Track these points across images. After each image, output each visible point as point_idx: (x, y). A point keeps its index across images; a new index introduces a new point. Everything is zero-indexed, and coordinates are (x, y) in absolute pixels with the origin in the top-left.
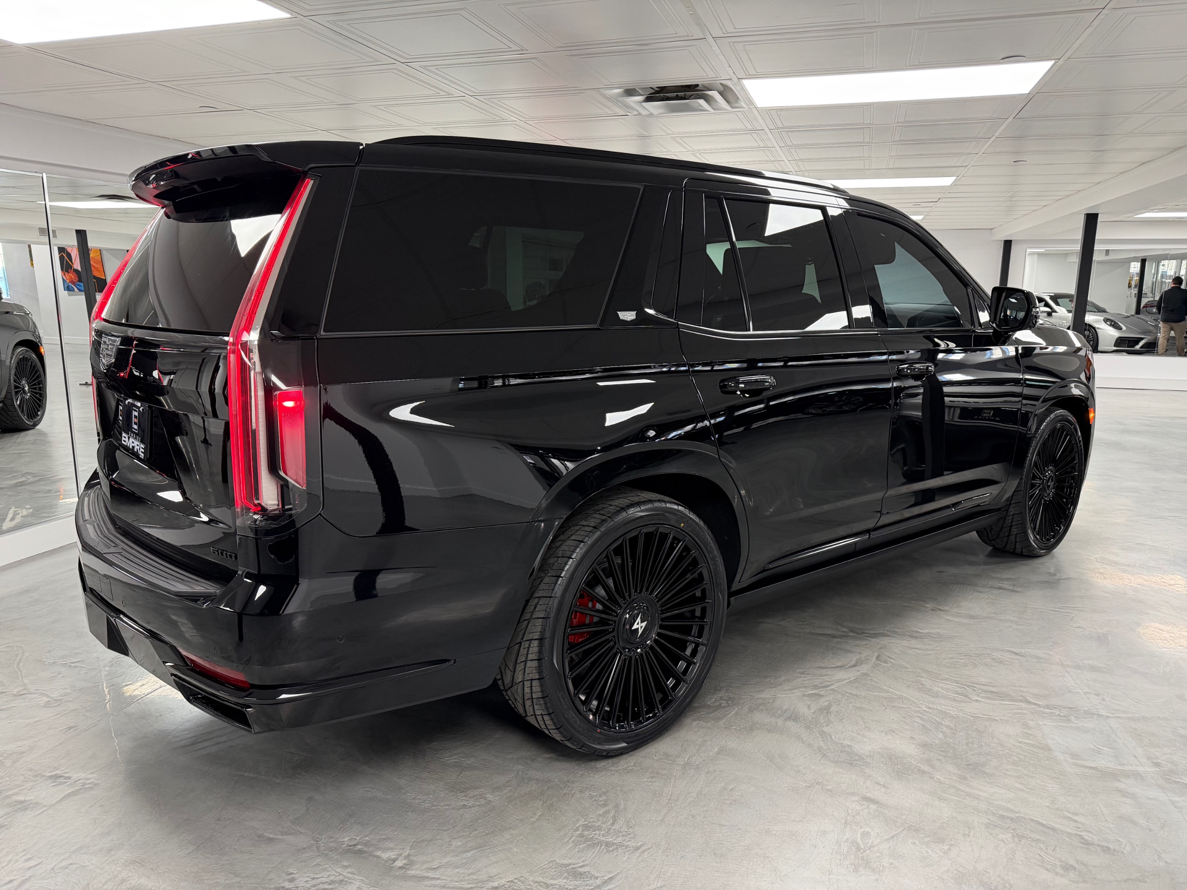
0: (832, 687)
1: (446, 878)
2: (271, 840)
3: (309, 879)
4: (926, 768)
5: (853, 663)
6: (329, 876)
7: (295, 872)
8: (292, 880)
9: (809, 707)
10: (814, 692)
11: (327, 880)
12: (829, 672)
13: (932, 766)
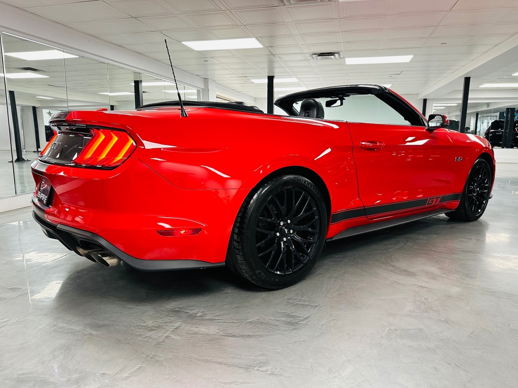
1: (224, 319)
2: (131, 308)
3: (153, 322)
4: (445, 276)
7: (146, 319)
8: (144, 322)
9: (381, 257)
11: (164, 322)
13: (447, 275)
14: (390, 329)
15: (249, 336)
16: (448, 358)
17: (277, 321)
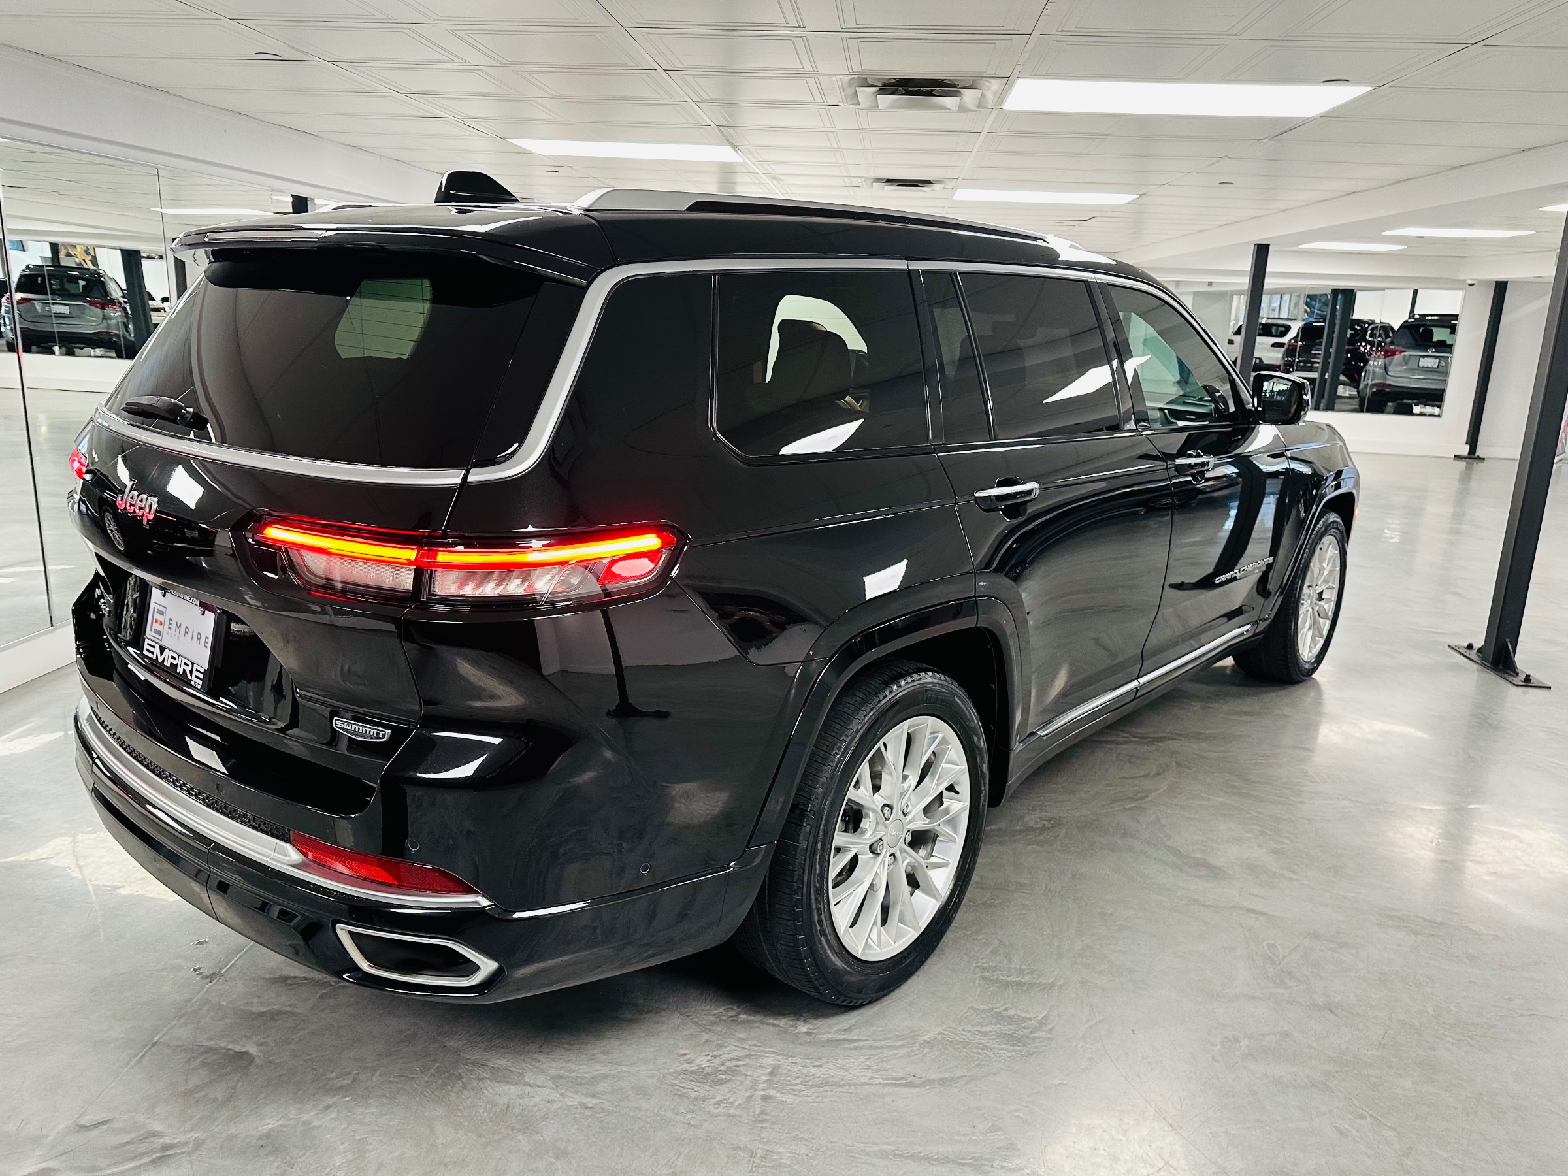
0: (1150, 798)
1: (867, 1038)
3: (709, 1058)
4: (1290, 875)
5: (1155, 770)
6: (730, 1052)
7: (686, 1052)
8: (689, 1062)
9: (1137, 821)
10: (1133, 805)
11: (733, 1055)
12: (1137, 781)
13: (1294, 872)
14: (1226, 1038)
15: (943, 1082)
16: (1355, 1102)
17: (984, 1034)
